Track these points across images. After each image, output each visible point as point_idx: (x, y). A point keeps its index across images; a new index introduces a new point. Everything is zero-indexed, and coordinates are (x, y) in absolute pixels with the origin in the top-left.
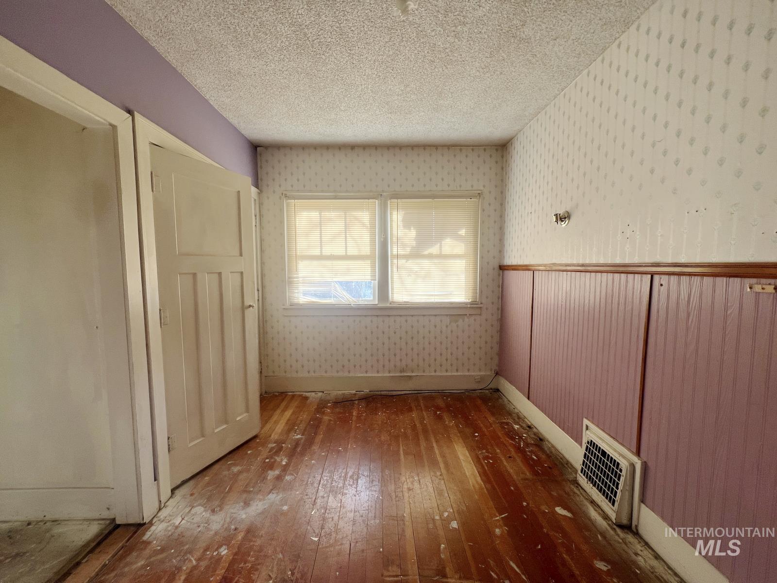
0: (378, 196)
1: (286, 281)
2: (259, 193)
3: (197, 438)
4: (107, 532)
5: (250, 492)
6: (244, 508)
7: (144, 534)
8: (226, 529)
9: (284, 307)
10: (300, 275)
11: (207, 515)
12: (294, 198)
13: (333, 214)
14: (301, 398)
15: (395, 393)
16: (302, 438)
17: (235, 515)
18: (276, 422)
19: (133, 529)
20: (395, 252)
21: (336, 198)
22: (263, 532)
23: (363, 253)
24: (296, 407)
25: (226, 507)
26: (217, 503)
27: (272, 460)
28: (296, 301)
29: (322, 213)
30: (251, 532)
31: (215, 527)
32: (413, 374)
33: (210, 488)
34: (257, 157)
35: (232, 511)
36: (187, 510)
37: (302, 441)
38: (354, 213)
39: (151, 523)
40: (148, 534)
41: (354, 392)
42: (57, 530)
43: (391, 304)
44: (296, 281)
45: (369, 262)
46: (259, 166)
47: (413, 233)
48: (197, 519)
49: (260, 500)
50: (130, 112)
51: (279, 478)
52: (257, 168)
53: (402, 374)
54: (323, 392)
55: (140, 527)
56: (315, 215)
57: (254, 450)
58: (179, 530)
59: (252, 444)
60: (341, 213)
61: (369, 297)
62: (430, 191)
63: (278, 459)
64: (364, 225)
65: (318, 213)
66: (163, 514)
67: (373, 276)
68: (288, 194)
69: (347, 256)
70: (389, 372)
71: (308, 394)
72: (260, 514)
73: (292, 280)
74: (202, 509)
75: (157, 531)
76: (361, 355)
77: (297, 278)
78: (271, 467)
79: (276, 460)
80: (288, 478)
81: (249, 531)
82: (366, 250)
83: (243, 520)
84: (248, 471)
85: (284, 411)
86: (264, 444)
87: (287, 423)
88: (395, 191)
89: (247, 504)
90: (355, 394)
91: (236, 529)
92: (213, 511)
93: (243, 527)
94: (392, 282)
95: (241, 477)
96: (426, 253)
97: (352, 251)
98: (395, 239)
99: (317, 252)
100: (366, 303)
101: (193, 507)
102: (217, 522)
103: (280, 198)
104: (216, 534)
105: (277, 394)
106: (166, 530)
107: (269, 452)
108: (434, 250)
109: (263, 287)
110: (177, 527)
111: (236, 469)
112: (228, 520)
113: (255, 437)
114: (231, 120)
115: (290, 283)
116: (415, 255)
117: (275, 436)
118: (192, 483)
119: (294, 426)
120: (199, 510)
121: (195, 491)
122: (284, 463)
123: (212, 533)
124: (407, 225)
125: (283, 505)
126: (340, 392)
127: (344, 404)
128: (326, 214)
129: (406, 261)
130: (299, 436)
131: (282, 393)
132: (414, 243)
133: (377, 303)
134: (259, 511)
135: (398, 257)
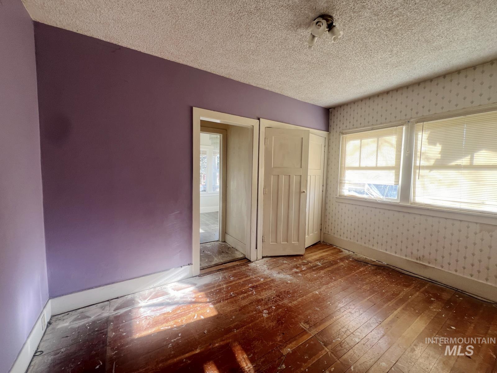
0: (406, 122)
1: (340, 182)
2: (329, 134)
3: (274, 242)
4: (243, 258)
5: (283, 270)
6: (277, 274)
7: (249, 263)
8: (267, 275)
9: (336, 197)
10: (346, 179)
11: (266, 269)
12: (346, 133)
13: (370, 140)
14: (338, 250)
15: (403, 272)
16: (320, 265)
17: (273, 274)
18: (316, 255)
19: (248, 261)
20: (418, 164)
21: (372, 129)
22: (276, 283)
23: (390, 165)
24: (331, 253)
25: (272, 270)
26: (271, 267)
27: (300, 266)
28: (343, 194)
29: (362, 141)
30: (273, 281)
31: (265, 273)
32: (430, 265)
33: (273, 263)
34: (329, 114)
35: (273, 272)
36: (263, 264)
37: (319, 266)
38: (384, 138)
39: (253, 262)
40: (250, 264)
41: (375, 260)
42: (236, 252)
43: (412, 204)
44: (344, 182)
45: (394, 171)
46: (330, 118)
47: (438, 148)
48: (263, 268)
49: (284, 275)
50: (259, 119)
51: (296, 273)
52: (329, 120)
53: (418, 262)
54: (354, 253)
55: (250, 261)
56: (357, 142)
57: (297, 259)
58: (257, 268)
59: (299, 257)
60: (375, 139)
61: (394, 197)
62: (464, 108)
63: (302, 267)
64: (392, 145)
65: (360, 141)
66: (257, 262)
67: (397, 181)
68: (344, 131)
69: (378, 167)
70: (406, 256)
71: (344, 250)
72: (280, 278)
73: (342, 181)
74: (266, 267)
75: (252, 265)
76: (383, 237)
77: (345, 180)
78: (297, 268)
79: (301, 266)
80: (300, 274)
81: (272, 280)
82: (393, 163)
83: (274, 276)
84: (289, 264)
85: (324, 252)
86: (302, 259)
87: (320, 257)
88: (423, 116)
89: (279, 273)
90: (374, 262)
91: (270, 277)
92: (268, 269)
93: (272, 278)
94: (414, 188)
95: (285, 265)
96: (454, 163)
97: (381, 164)
98: (419, 154)
99: (357, 165)
100: (390, 201)
101: (264, 265)
102: (267, 272)
103: (339, 135)
104: (264, 275)
105: (328, 244)
106: (254, 266)
107: (302, 263)
108: (465, 161)
109: (327, 184)
110: (257, 267)
111: (285, 262)
112: (270, 274)
113: (302, 255)
114: (310, 103)
115: (341, 183)
116: (440, 165)
117: (309, 259)
118: (270, 258)
119: (322, 259)
120: (265, 266)
121: (268, 261)
122: (303, 269)
123: (263, 274)
124: (432, 141)
125: (289, 281)
126: (365, 257)
127: (360, 263)
128: (365, 141)
129: (430, 171)
130: (320, 264)
131: (331, 245)
132: (439, 156)
133: (399, 201)
134: (280, 277)
135: (420, 168)
